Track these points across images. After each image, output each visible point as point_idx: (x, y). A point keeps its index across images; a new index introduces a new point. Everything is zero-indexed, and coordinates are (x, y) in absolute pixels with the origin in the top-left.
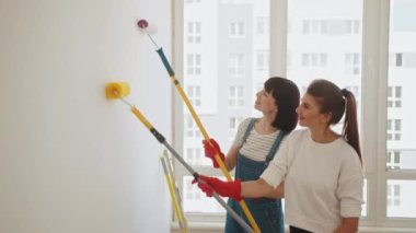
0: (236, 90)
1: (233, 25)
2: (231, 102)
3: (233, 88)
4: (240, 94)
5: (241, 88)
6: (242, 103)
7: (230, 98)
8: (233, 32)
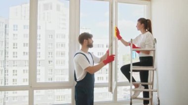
2: (49, 57)
3: (49, 53)
5: (52, 53)
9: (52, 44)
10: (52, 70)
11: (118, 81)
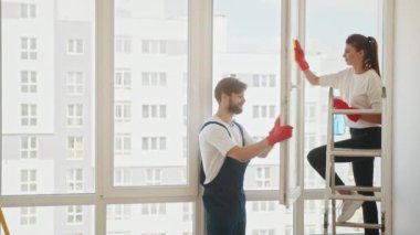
0: (75, 109)
1: (71, 41)
2: (70, 122)
3: (71, 106)
4: (79, 113)
5: (80, 106)
6: (81, 122)
7: (68, 117)
8: (71, 50)
9: (80, 73)
10: (79, 171)
11: (306, 187)
